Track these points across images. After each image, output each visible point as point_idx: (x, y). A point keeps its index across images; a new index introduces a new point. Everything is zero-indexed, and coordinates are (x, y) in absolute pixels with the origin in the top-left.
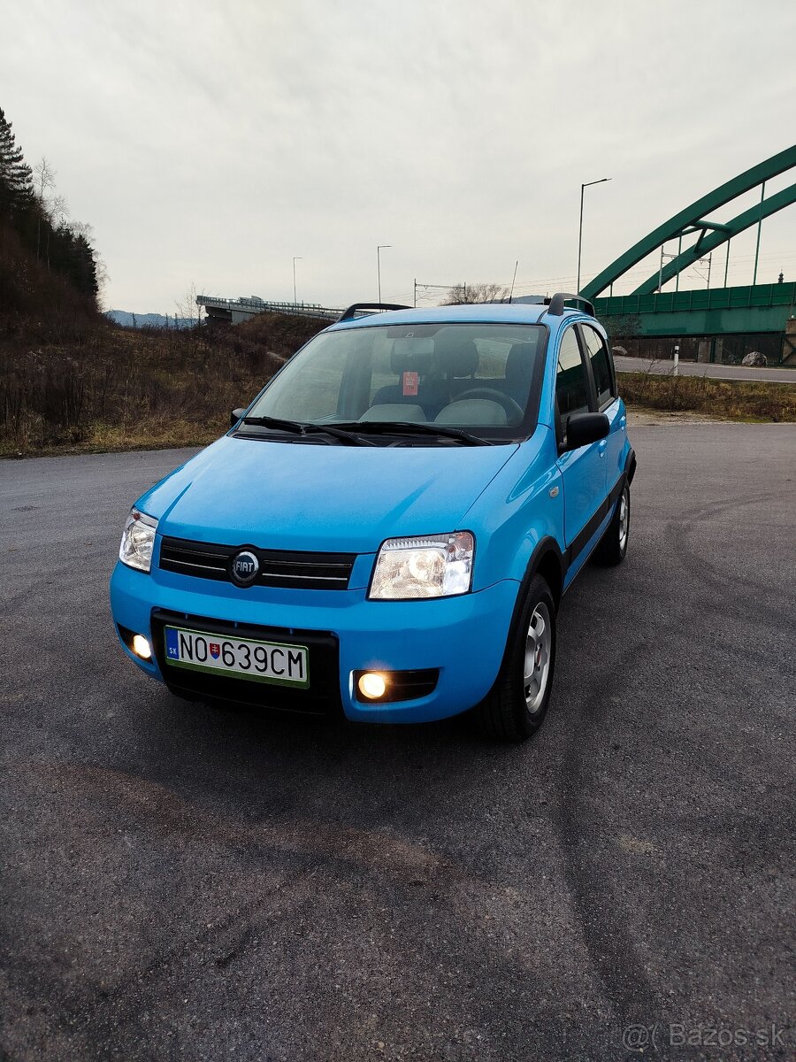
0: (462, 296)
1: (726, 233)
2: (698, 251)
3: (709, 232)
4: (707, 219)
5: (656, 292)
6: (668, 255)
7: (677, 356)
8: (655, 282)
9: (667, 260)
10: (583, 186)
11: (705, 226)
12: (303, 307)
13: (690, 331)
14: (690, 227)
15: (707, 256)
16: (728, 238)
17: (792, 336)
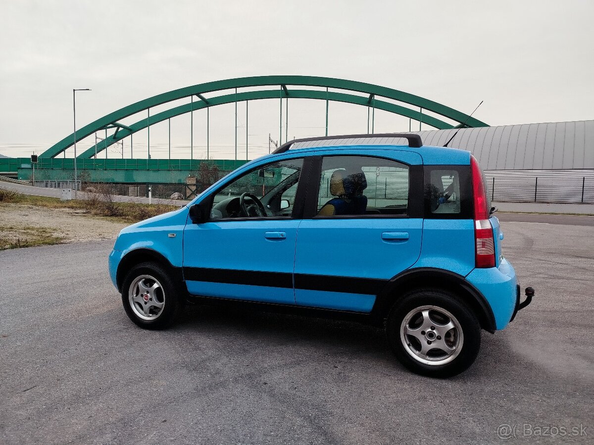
1: (130, 131)
2: (116, 138)
3: (121, 129)
4: (119, 122)
5: (93, 158)
6: (99, 138)
7: (150, 193)
8: (92, 151)
9: (99, 141)
11: (119, 126)
13: (117, 180)
14: (111, 125)
15: (120, 141)
16: (131, 134)
17: (191, 185)
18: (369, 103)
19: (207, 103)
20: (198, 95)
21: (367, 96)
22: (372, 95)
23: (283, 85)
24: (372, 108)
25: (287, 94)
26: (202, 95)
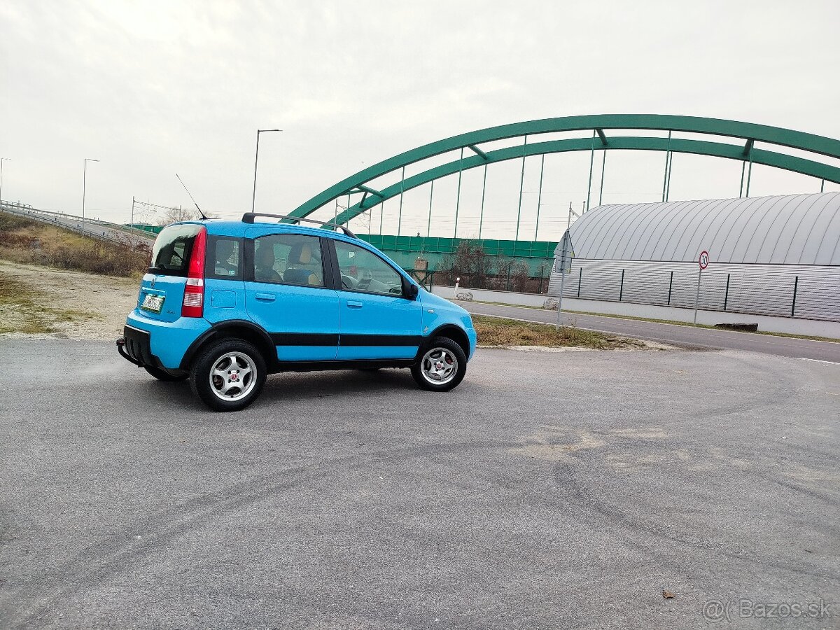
0: (178, 216)
1: (381, 197)
2: (363, 207)
3: (369, 195)
4: (367, 185)
6: (341, 207)
9: (341, 211)
10: (259, 131)
11: (366, 190)
12: (24, 208)
14: (356, 189)
15: (368, 211)
16: (382, 202)
17: (419, 271)
18: (746, 154)
19: (485, 159)
20: (471, 146)
21: (742, 142)
22: (751, 141)
23: (599, 130)
24: (749, 163)
25: (605, 144)
26: (477, 146)
